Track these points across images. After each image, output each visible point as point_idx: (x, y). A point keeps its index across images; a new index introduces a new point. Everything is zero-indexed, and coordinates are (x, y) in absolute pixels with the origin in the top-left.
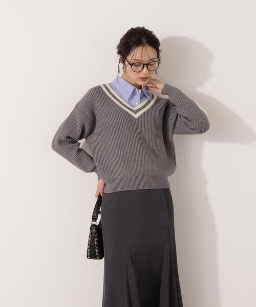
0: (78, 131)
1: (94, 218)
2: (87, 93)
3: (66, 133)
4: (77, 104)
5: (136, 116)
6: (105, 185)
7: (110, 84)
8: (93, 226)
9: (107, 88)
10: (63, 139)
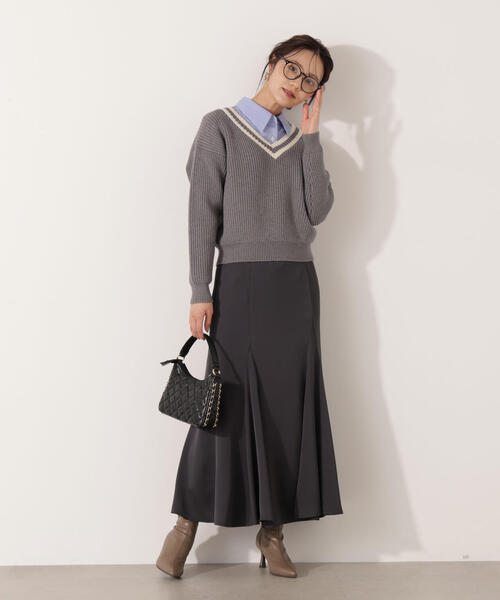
5: (275, 156)
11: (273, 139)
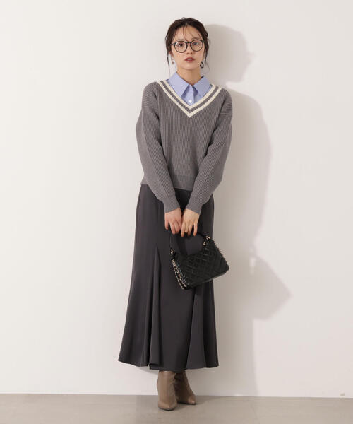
5: (190, 115)
7: (167, 80)
11: (190, 101)
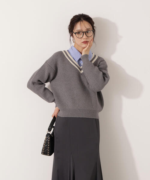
0: (46, 78)
1: (49, 130)
2: (53, 55)
3: (38, 78)
4: (47, 61)
5: (81, 72)
6: (59, 110)
8: (48, 134)
9: (66, 53)
10: (36, 81)
